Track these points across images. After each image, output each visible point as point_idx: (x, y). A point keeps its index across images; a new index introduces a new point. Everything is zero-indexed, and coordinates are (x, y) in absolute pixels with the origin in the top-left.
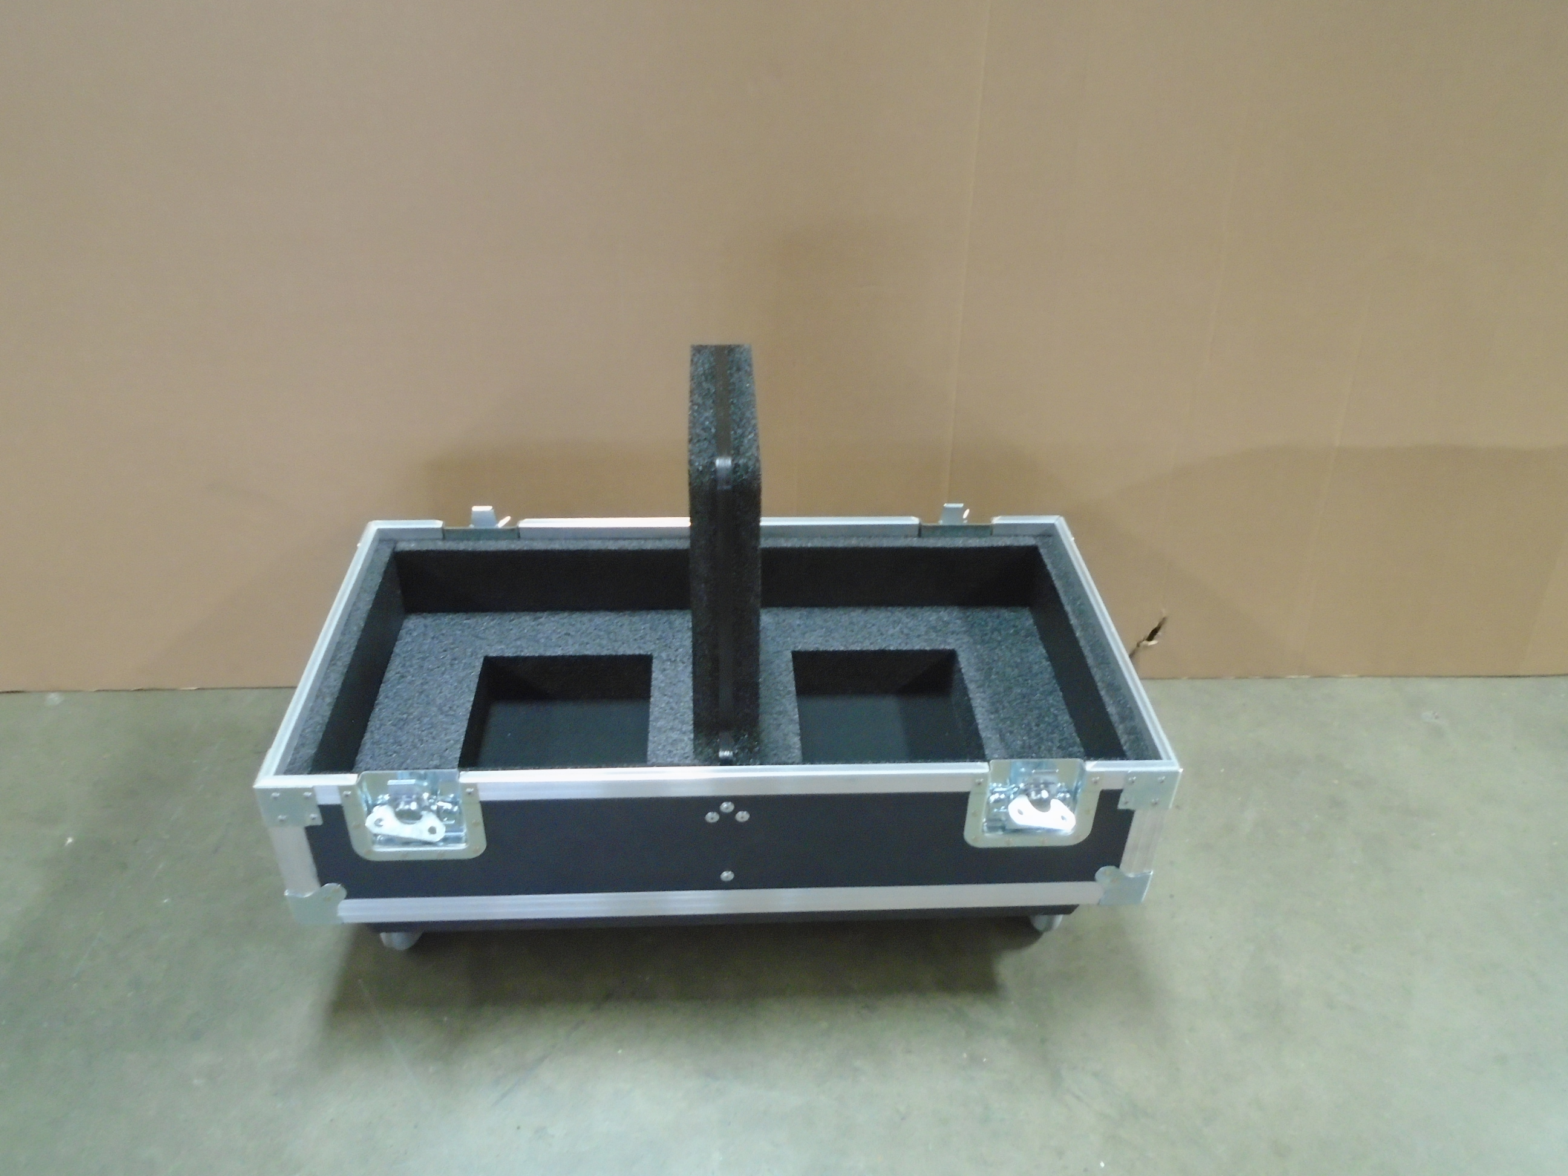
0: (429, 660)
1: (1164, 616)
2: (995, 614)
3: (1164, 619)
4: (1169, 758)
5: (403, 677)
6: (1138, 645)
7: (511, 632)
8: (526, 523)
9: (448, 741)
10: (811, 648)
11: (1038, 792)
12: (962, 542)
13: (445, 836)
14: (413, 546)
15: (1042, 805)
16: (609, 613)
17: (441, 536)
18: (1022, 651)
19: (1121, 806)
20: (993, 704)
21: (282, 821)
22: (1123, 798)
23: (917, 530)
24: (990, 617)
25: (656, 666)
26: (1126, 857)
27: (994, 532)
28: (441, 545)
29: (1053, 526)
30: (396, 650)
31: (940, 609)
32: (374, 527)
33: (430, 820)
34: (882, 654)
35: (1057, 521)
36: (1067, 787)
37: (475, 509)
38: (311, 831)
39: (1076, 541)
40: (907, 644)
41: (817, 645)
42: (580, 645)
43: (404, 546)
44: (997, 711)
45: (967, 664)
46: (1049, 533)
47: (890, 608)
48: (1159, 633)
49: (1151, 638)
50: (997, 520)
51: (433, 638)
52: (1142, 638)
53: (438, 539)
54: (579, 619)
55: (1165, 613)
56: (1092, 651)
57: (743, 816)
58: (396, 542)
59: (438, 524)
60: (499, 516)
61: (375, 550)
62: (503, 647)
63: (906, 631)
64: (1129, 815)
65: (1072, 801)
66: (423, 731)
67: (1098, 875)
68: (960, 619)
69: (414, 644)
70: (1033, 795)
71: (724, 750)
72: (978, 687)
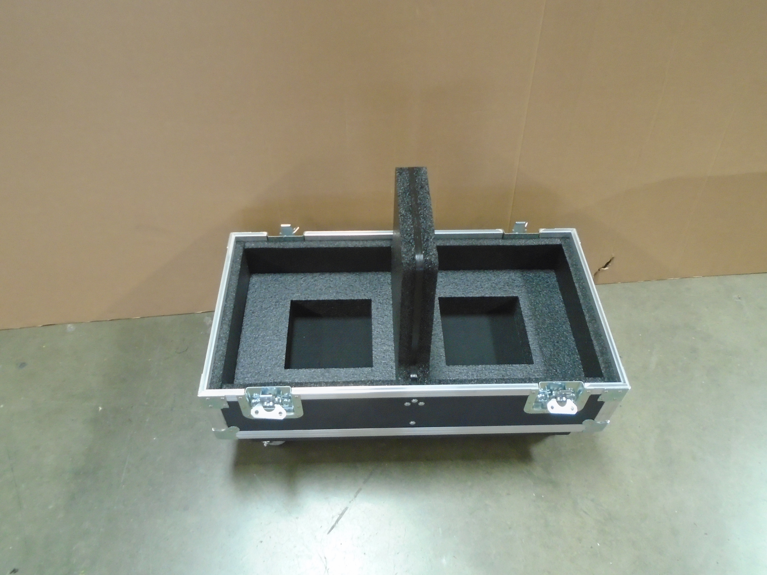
0: (265, 303)
1: (613, 256)
2: (538, 274)
3: (613, 258)
4: (625, 382)
5: (253, 313)
6: (599, 270)
7: (302, 285)
8: (307, 234)
9: (278, 350)
10: (448, 295)
11: (561, 398)
12: (525, 242)
13: (287, 416)
14: (253, 245)
15: (562, 403)
16: (349, 274)
17: (266, 239)
18: (551, 297)
19: (599, 400)
20: (536, 330)
21: (211, 407)
22: (600, 397)
23: (502, 235)
24: (535, 276)
25: (373, 305)
26: (598, 416)
27: (540, 236)
28: (266, 245)
29: (570, 234)
30: (249, 296)
31: (510, 272)
32: (233, 236)
33: (278, 407)
34: (483, 298)
35: (573, 231)
36: (573, 390)
37: (282, 225)
38: (224, 411)
39: (582, 244)
40: (494, 293)
41: (451, 294)
42: (336, 293)
43: (248, 245)
44: (538, 334)
45: (524, 306)
46: (567, 237)
47: (486, 271)
48: (610, 264)
49: (605, 267)
50: (542, 231)
51: (265, 289)
52: (602, 267)
53: (265, 241)
54: (334, 277)
55: (613, 255)
56: (588, 312)
57: (421, 404)
58: (245, 242)
59: (265, 234)
60: (293, 226)
61: (235, 248)
62: (299, 294)
63: (494, 285)
64: (602, 403)
65: (576, 399)
66: (266, 345)
67: (583, 422)
68: (521, 277)
69: (256, 293)
70: (559, 399)
71: (413, 374)
72: (529, 320)
